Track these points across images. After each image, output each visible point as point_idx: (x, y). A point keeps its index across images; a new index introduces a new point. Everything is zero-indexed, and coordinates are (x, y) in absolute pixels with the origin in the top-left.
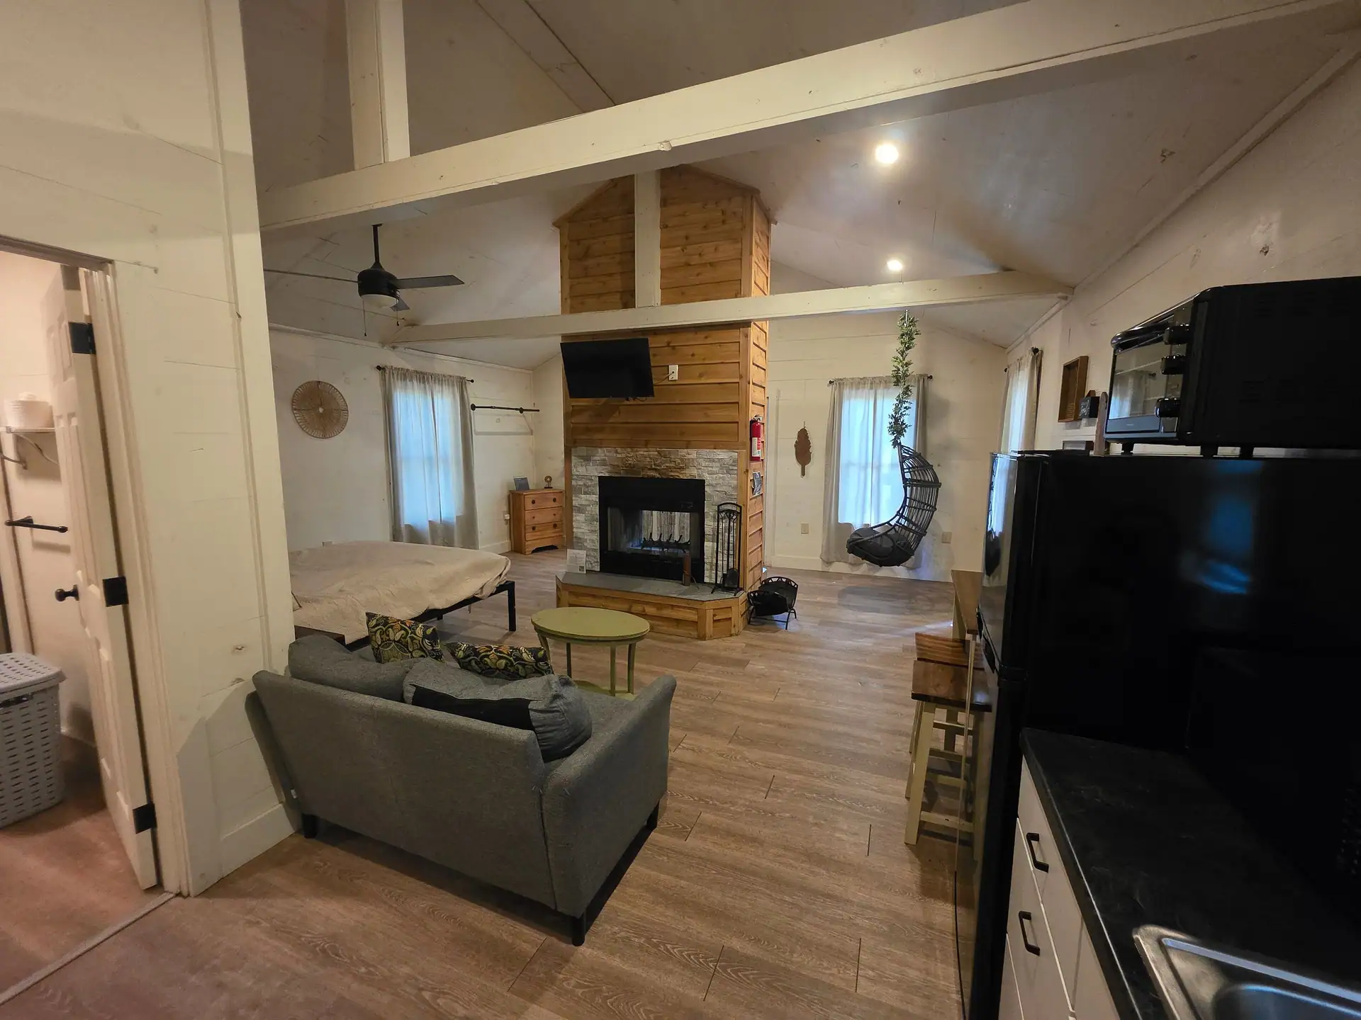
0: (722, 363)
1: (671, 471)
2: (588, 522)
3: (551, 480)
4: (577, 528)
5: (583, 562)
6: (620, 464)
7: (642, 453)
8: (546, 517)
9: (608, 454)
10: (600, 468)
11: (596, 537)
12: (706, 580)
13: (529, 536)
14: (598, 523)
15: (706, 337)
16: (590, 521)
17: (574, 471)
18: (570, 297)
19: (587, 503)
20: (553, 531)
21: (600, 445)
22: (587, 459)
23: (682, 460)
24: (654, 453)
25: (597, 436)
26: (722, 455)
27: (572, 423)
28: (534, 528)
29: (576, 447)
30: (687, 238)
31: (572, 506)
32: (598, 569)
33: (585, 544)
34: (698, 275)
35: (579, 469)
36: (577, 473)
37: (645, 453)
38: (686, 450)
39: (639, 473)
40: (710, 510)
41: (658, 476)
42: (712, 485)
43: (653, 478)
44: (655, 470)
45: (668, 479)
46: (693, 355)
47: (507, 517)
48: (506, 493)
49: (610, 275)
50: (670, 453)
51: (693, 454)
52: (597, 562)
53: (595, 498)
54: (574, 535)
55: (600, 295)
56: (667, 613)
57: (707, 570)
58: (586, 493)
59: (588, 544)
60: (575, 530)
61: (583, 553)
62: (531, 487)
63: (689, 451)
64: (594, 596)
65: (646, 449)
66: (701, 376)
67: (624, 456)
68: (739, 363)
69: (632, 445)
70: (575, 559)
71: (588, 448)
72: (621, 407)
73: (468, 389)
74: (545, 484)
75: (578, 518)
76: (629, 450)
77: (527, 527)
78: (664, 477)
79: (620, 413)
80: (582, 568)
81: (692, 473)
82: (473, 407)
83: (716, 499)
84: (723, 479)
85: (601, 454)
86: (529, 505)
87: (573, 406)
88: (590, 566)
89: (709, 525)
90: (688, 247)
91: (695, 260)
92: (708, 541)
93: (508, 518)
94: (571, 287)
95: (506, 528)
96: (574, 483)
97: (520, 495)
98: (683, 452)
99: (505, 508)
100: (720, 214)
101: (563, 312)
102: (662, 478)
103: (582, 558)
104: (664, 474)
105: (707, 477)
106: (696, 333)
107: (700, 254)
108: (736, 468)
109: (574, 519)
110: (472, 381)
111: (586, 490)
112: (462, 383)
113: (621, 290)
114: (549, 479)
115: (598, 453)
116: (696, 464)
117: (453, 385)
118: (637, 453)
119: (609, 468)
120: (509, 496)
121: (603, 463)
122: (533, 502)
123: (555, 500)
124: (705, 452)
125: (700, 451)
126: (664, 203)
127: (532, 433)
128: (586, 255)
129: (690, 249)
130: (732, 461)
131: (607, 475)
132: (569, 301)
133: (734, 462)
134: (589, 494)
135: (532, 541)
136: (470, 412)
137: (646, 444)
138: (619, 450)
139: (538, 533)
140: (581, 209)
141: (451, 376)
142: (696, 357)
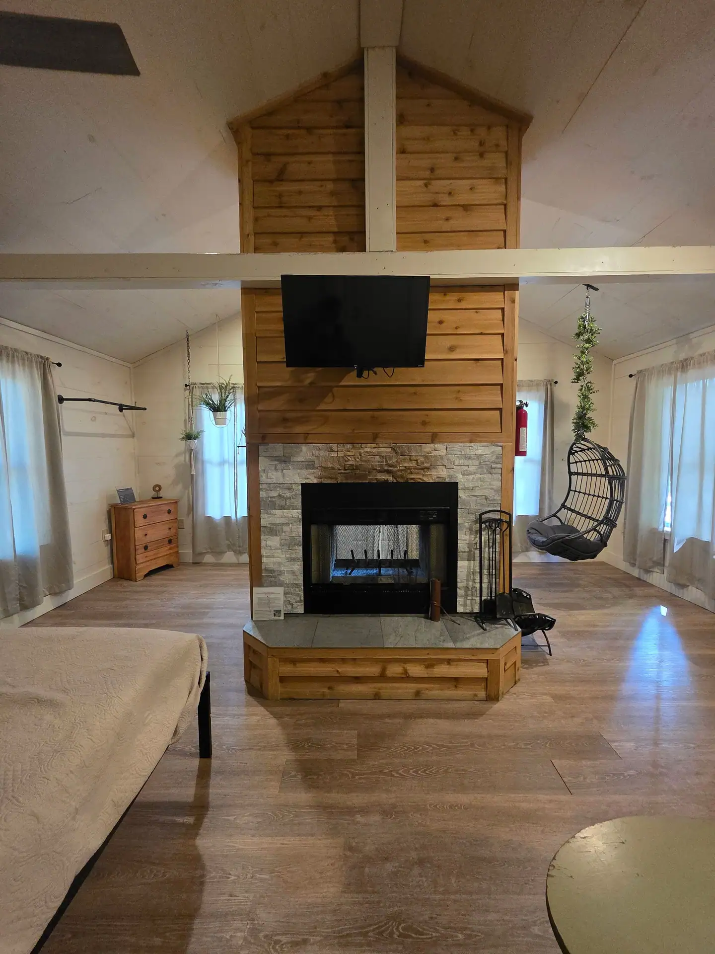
0: (481, 334)
1: (411, 473)
2: (286, 548)
3: (160, 489)
4: (268, 557)
5: (280, 605)
6: (337, 466)
7: (369, 450)
8: (158, 533)
9: (317, 453)
10: (305, 472)
11: (298, 567)
12: (460, 609)
13: (140, 558)
14: (301, 548)
15: (459, 300)
16: (288, 545)
17: (263, 478)
18: (255, 233)
19: (283, 521)
20: (169, 547)
21: (306, 439)
22: (285, 460)
23: (426, 457)
24: (385, 450)
25: (299, 429)
26: (480, 449)
27: (259, 411)
28: (146, 548)
29: (267, 444)
30: (432, 170)
31: (259, 527)
32: (301, 610)
33: (282, 578)
34: (447, 219)
35: (271, 475)
36: (269, 481)
37: (374, 450)
38: (432, 445)
39: (365, 476)
40: (465, 521)
41: (390, 479)
42: (468, 489)
43: (386, 482)
44: (388, 472)
45: (407, 483)
46: (441, 322)
47: (108, 537)
48: (105, 508)
49: (319, 208)
50: (409, 448)
51: (440, 449)
52: (300, 601)
53: (297, 513)
54: (263, 567)
55: (302, 234)
56: (442, 670)
57: (461, 596)
58: (282, 508)
59: (286, 578)
60: (264, 560)
61: (279, 591)
62: (137, 499)
63: (437, 446)
64: (322, 660)
65: (374, 445)
66: (452, 349)
67: (341, 454)
68: (503, 335)
69: (353, 440)
70: (268, 601)
71: (285, 445)
72: (335, 389)
73: (53, 376)
74: (153, 494)
75: (269, 543)
76: (349, 446)
77: (137, 547)
78: (400, 480)
79: (334, 396)
80: (277, 612)
81: (440, 474)
82: (61, 400)
83: (473, 507)
84: (482, 480)
85: (306, 452)
86: (140, 521)
87: (259, 387)
88: (290, 607)
89: (464, 539)
90: (433, 182)
91: (446, 200)
92: (463, 559)
93: (110, 538)
94: (256, 219)
95: (105, 551)
96: (263, 494)
97: (126, 509)
98: (428, 448)
99: (104, 526)
100: (477, 144)
101: (244, 249)
102: (398, 483)
103: (279, 598)
104: (402, 477)
105: (460, 479)
106: (445, 295)
107: (450, 193)
108: (499, 466)
109: (263, 544)
110: (59, 365)
111: (283, 503)
112: (44, 366)
113: (336, 230)
114: (157, 489)
115: (301, 451)
116: (446, 462)
117: (31, 367)
118: (361, 451)
119: (319, 472)
120: (109, 512)
121: (310, 465)
122: (145, 517)
123: (169, 512)
124: (457, 448)
125: (451, 445)
126: (401, 119)
127: (133, 436)
128: (281, 176)
129: (437, 185)
130: (495, 457)
131: (315, 481)
132: (252, 238)
133: (497, 458)
134: (289, 509)
135: (143, 563)
136: (57, 406)
137: (375, 438)
138: (335, 447)
139: (151, 553)
140: (271, 112)
141: (27, 353)
142: (444, 324)
